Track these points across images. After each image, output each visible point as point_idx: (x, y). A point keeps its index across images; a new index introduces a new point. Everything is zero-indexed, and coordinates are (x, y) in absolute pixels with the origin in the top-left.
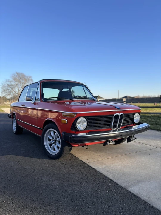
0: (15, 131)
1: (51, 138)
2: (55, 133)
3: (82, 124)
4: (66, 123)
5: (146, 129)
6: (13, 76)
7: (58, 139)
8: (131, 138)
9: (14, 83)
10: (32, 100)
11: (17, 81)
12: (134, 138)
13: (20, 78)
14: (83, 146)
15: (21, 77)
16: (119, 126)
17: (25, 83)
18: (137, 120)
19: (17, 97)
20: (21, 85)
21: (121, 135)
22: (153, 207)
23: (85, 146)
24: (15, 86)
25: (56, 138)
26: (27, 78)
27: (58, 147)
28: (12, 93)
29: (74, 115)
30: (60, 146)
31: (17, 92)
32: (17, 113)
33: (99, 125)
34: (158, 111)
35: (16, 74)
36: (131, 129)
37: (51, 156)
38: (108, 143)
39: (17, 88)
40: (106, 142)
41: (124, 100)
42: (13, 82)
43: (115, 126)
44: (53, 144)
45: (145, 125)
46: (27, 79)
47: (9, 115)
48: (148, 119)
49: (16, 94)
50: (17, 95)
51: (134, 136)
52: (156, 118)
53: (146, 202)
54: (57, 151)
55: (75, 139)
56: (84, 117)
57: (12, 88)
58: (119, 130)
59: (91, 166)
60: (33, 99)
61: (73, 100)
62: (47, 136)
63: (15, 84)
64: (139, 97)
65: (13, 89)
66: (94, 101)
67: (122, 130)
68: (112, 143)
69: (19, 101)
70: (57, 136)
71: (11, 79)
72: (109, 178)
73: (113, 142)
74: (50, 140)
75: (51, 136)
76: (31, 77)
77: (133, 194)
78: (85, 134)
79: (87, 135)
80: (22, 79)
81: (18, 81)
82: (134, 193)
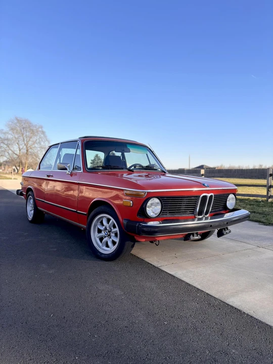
0: (30, 217)
1: (102, 228)
2: (109, 220)
3: (154, 208)
4: (130, 206)
5: (245, 218)
6: (10, 123)
7: (114, 230)
8: (223, 231)
9: (12, 136)
10: (68, 169)
11: (17, 133)
12: (227, 231)
13: (23, 128)
14: (152, 242)
15: (24, 126)
16: (206, 213)
17: (31, 138)
18: (231, 204)
19: (16, 160)
20: (24, 140)
21: (211, 226)
22: (262, 322)
23: (155, 241)
24: (13, 141)
25: (111, 229)
26: (34, 128)
27: (114, 243)
28: (8, 153)
29: (143, 194)
30: (117, 240)
31: (16, 152)
32: (35, 188)
33: (177, 210)
34: (255, 192)
35: (16, 121)
36: (222, 217)
37: (103, 256)
38: (191, 237)
39: (17, 144)
40: (189, 235)
41: (203, 172)
42: (10, 134)
43: (200, 213)
44: (105, 237)
45: (243, 212)
46: (35, 131)
47: (19, 192)
48: (240, 204)
49: (15, 156)
50: (17, 156)
51: (227, 228)
52: (252, 203)
53: (251, 317)
54: (112, 249)
55: (145, 229)
56: (157, 198)
57: (8, 145)
58: (206, 219)
59: (165, 271)
60: (69, 167)
61: (133, 171)
62: (95, 226)
63: (14, 139)
64: (223, 168)
65: (10, 146)
66: (163, 173)
67: (211, 219)
68: (197, 238)
69: (39, 169)
70: (112, 225)
71: (6, 129)
72: (195, 287)
73: (199, 236)
74: (100, 231)
75: (102, 225)
76: (41, 127)
77: (232, 307)
78: (158, 222)
79: (160, 223)
80: (26, 130)
81: (20, 133)
82: (234, 306)
